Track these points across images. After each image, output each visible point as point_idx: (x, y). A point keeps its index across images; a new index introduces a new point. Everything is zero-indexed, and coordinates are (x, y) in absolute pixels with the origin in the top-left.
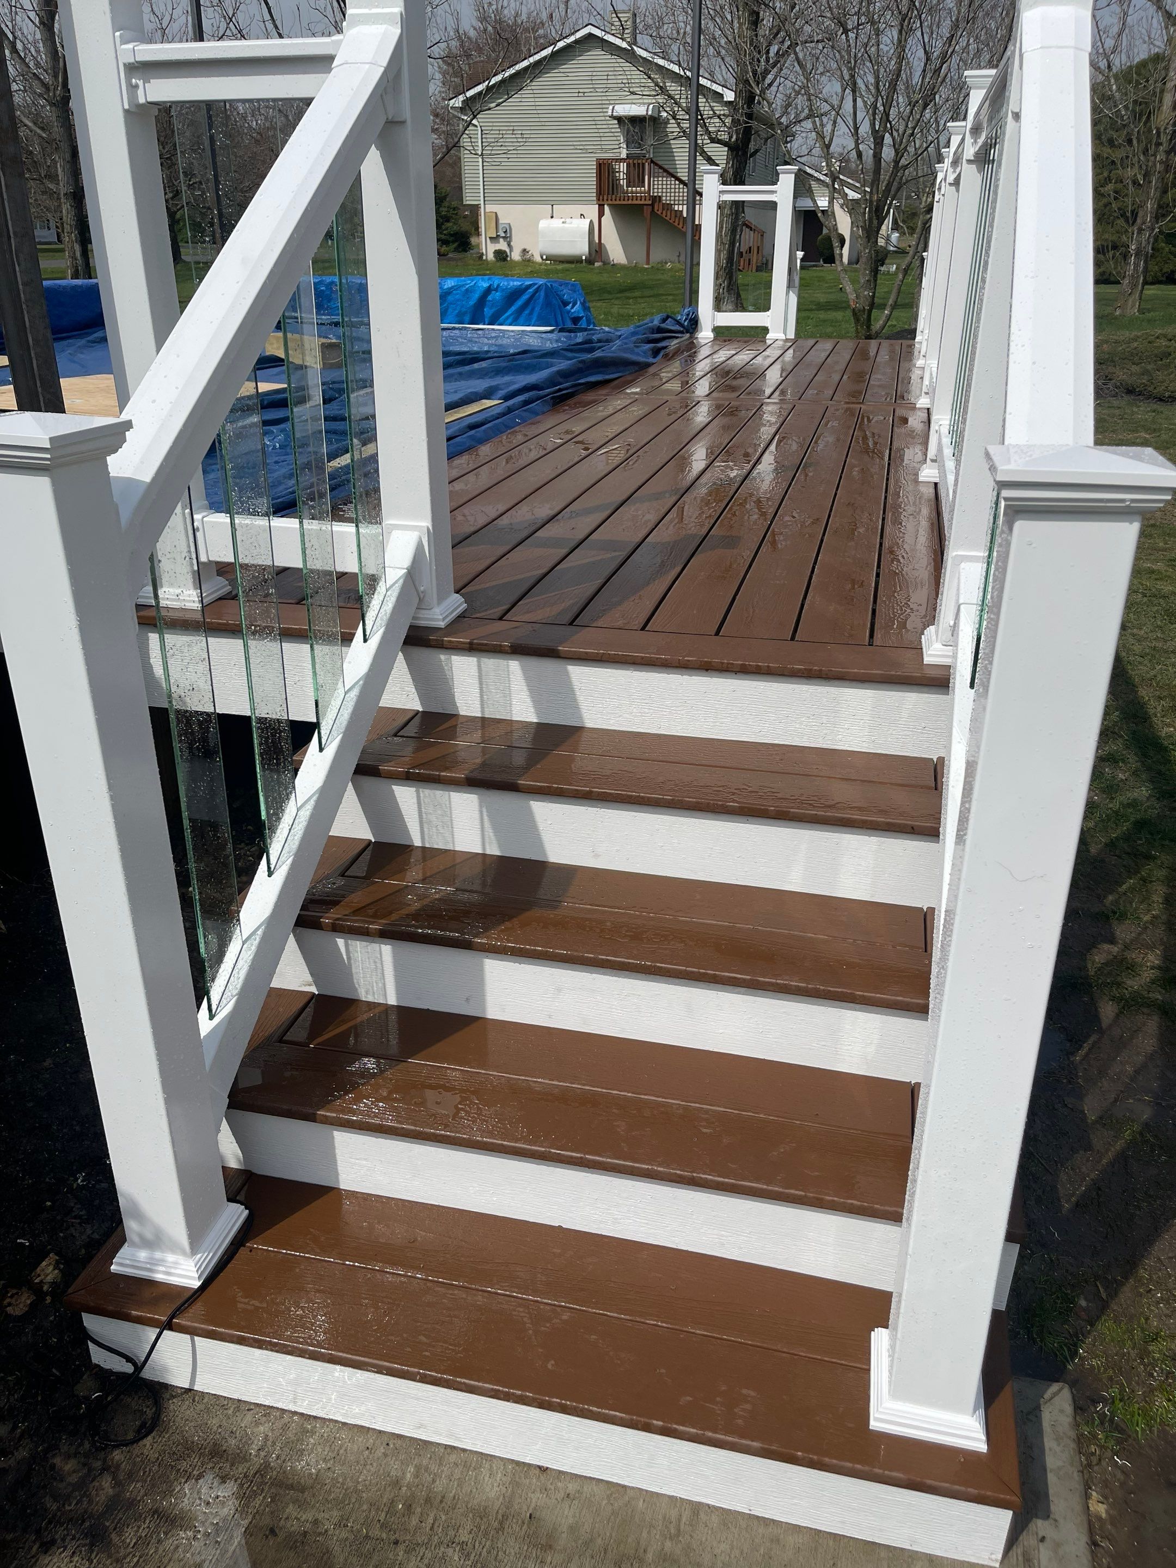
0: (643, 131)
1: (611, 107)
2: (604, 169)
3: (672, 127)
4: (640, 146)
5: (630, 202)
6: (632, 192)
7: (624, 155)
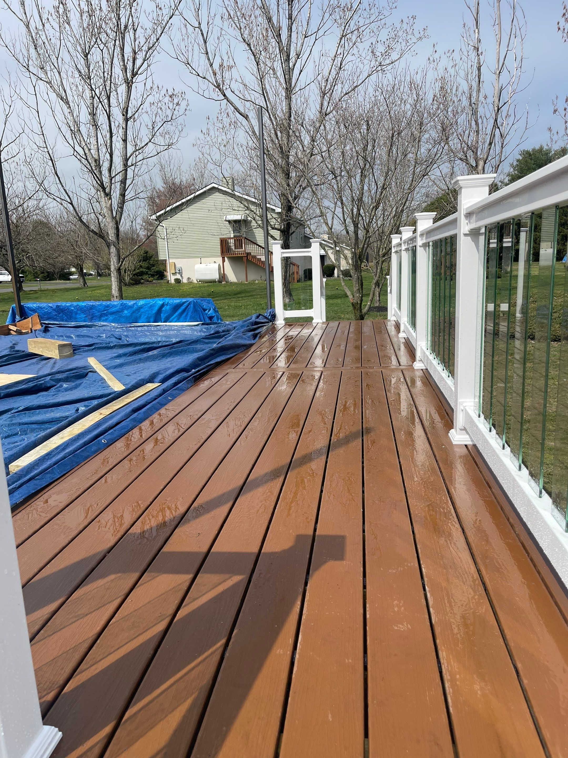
0: (240, 226)
1: (225, 217)
2: (224, 243)
3: (254, 224)
4: (239, 232)
5: (237, 256)
6: (237, 251)
7: (232, 236)
